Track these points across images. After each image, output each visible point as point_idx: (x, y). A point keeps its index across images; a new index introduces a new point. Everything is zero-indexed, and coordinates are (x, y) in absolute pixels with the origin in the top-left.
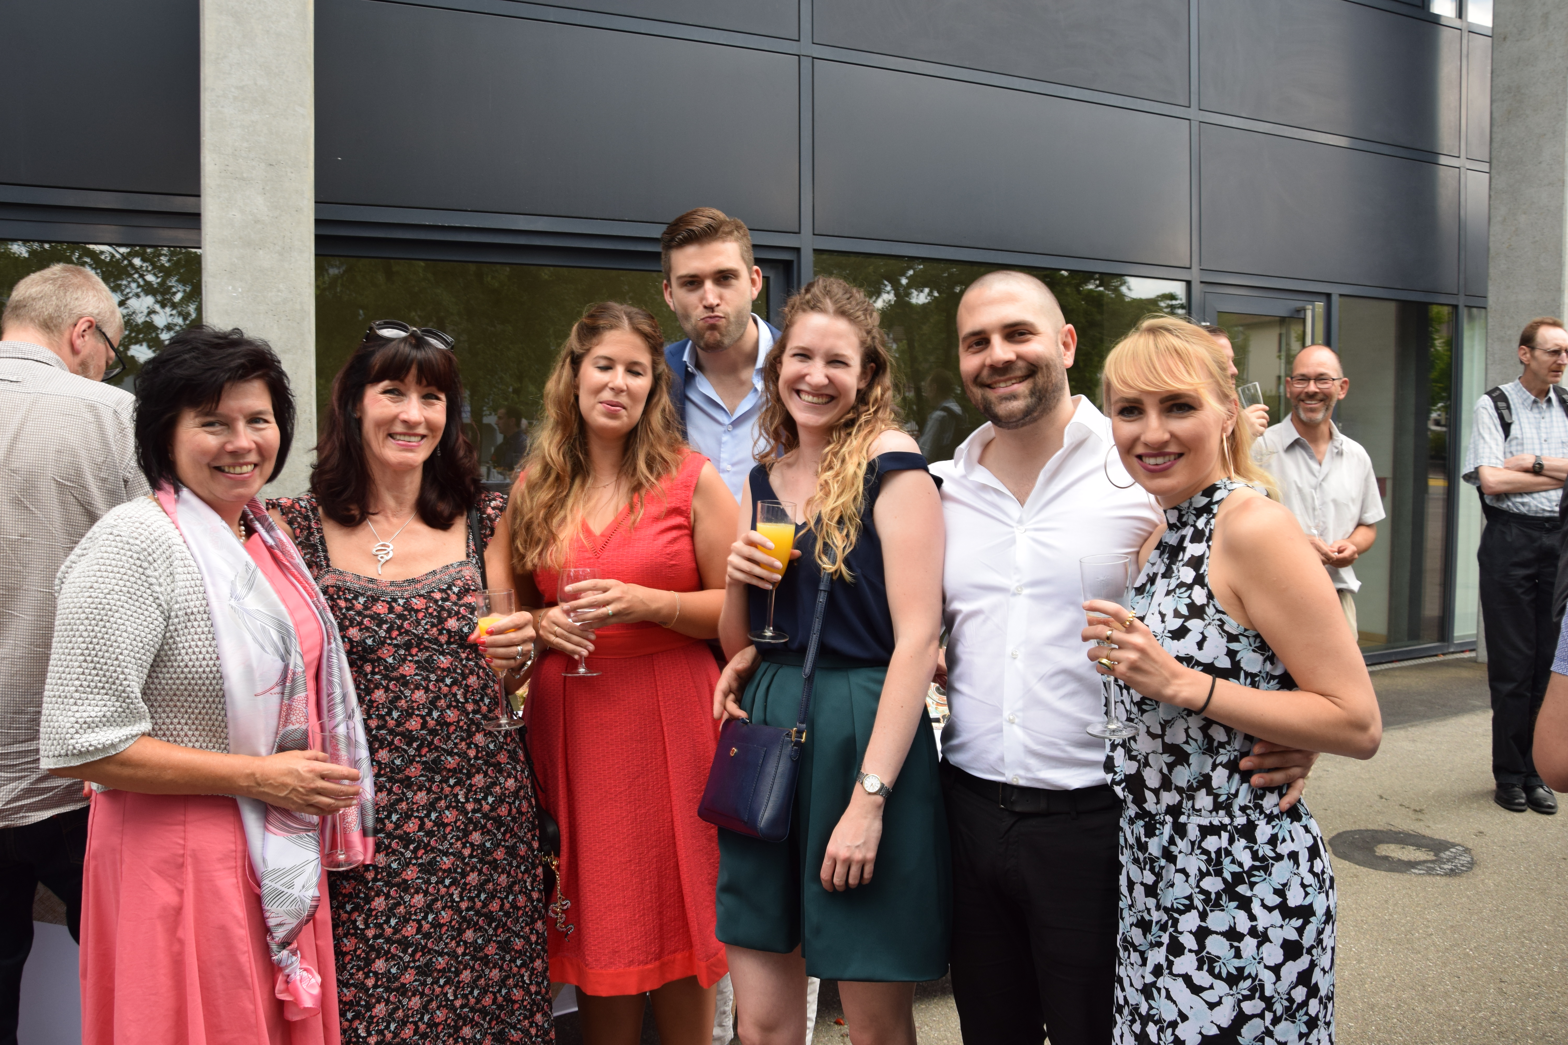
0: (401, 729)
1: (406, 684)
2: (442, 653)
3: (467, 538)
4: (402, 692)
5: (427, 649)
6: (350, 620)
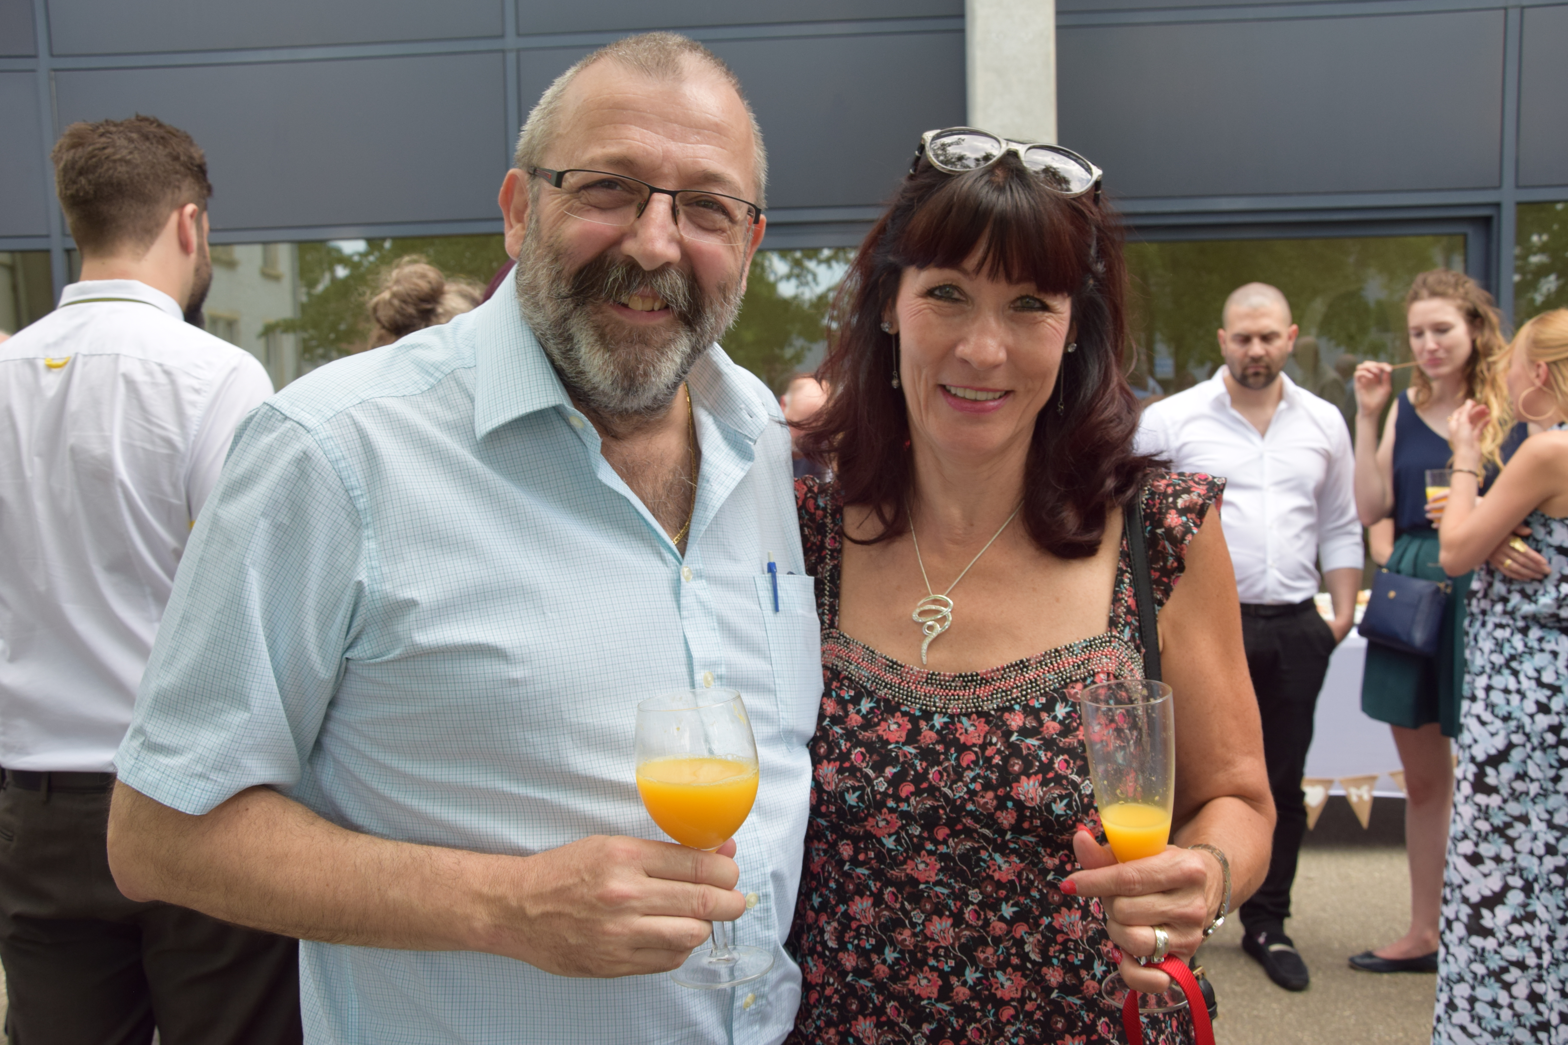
2: (1002, 849)
3: (1118, 582)
4: (906, 913)
5: (969, 833)
6: (829, 744)
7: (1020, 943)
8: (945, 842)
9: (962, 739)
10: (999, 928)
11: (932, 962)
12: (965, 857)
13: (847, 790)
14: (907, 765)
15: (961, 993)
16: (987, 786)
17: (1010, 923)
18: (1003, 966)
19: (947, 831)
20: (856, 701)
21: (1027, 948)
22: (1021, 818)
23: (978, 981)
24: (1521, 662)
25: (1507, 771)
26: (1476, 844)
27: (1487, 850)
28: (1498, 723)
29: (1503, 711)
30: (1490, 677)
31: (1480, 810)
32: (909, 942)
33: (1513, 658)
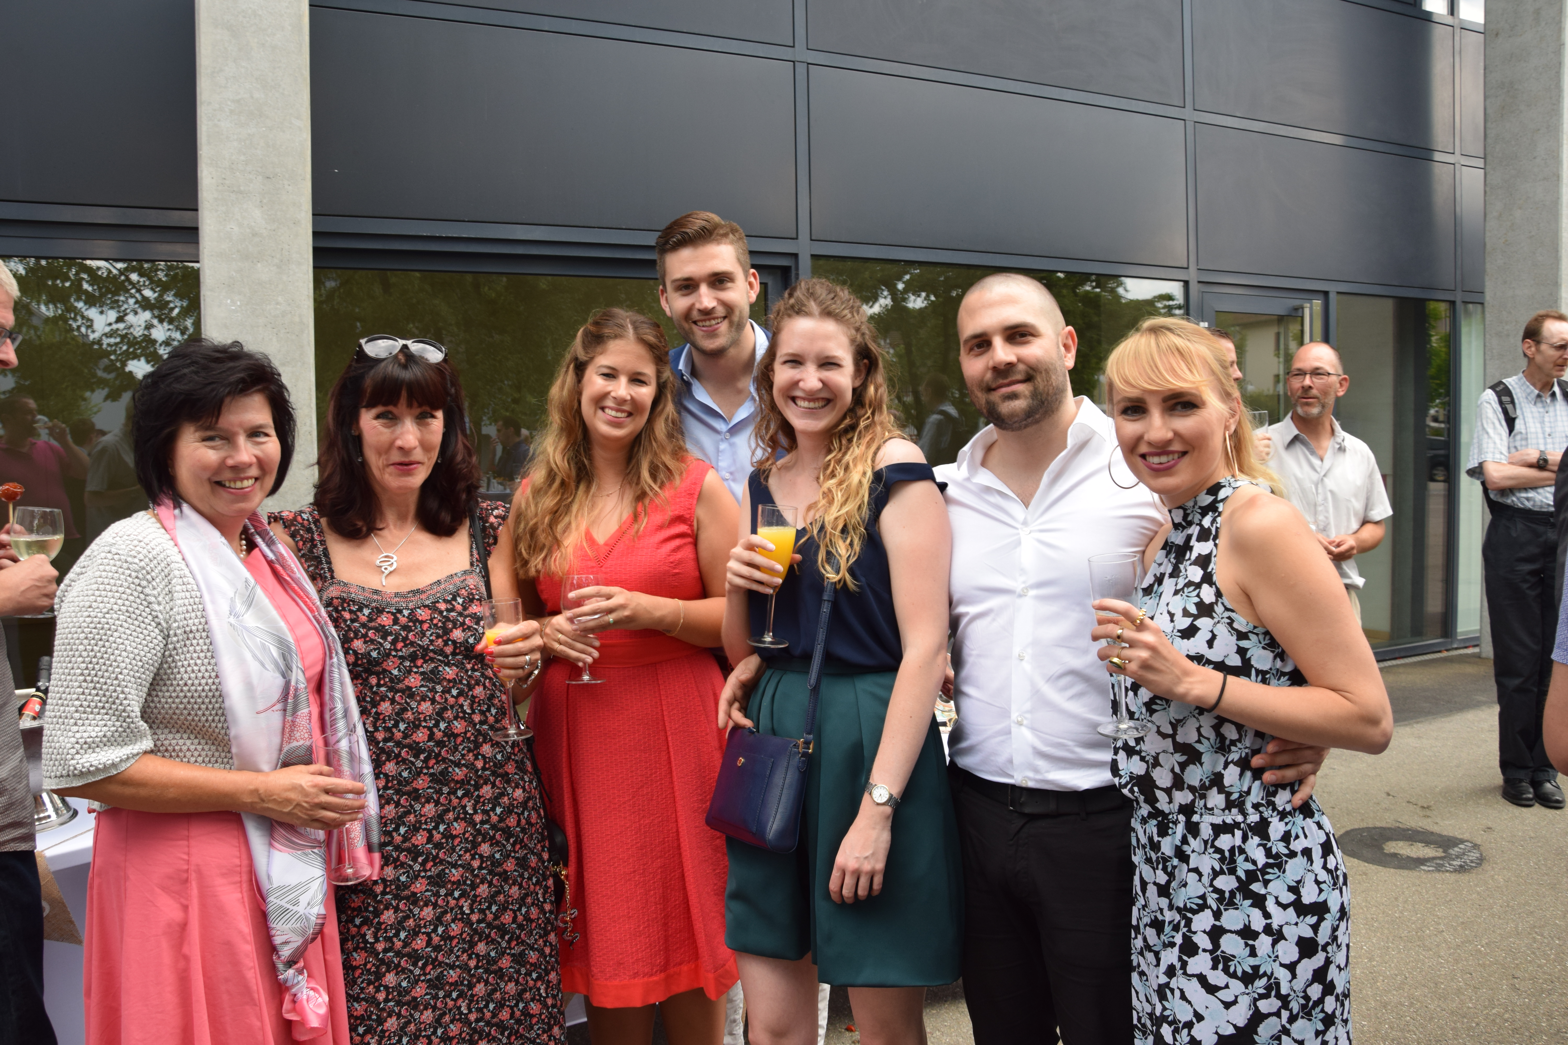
0: (408, 741)
1: (412, 696)
2: (448, 664)
4: (408, 704)
5: (432, 660)
7: (462, 706)
8: (422, 666)
9: (420, 618)
10: (452, 701)
11: (424, 724)
12: (432, 672)
13: (371, 650)
14: (397, 635)
15: (438, 735)
16: (438, 636)
17: (456, 697)
18: (456, 718)
19: (422, 661)
20: (360, 609)
21: (465, 708)
22: (455, 648)
23: (446, 727)
32: (411, 717)
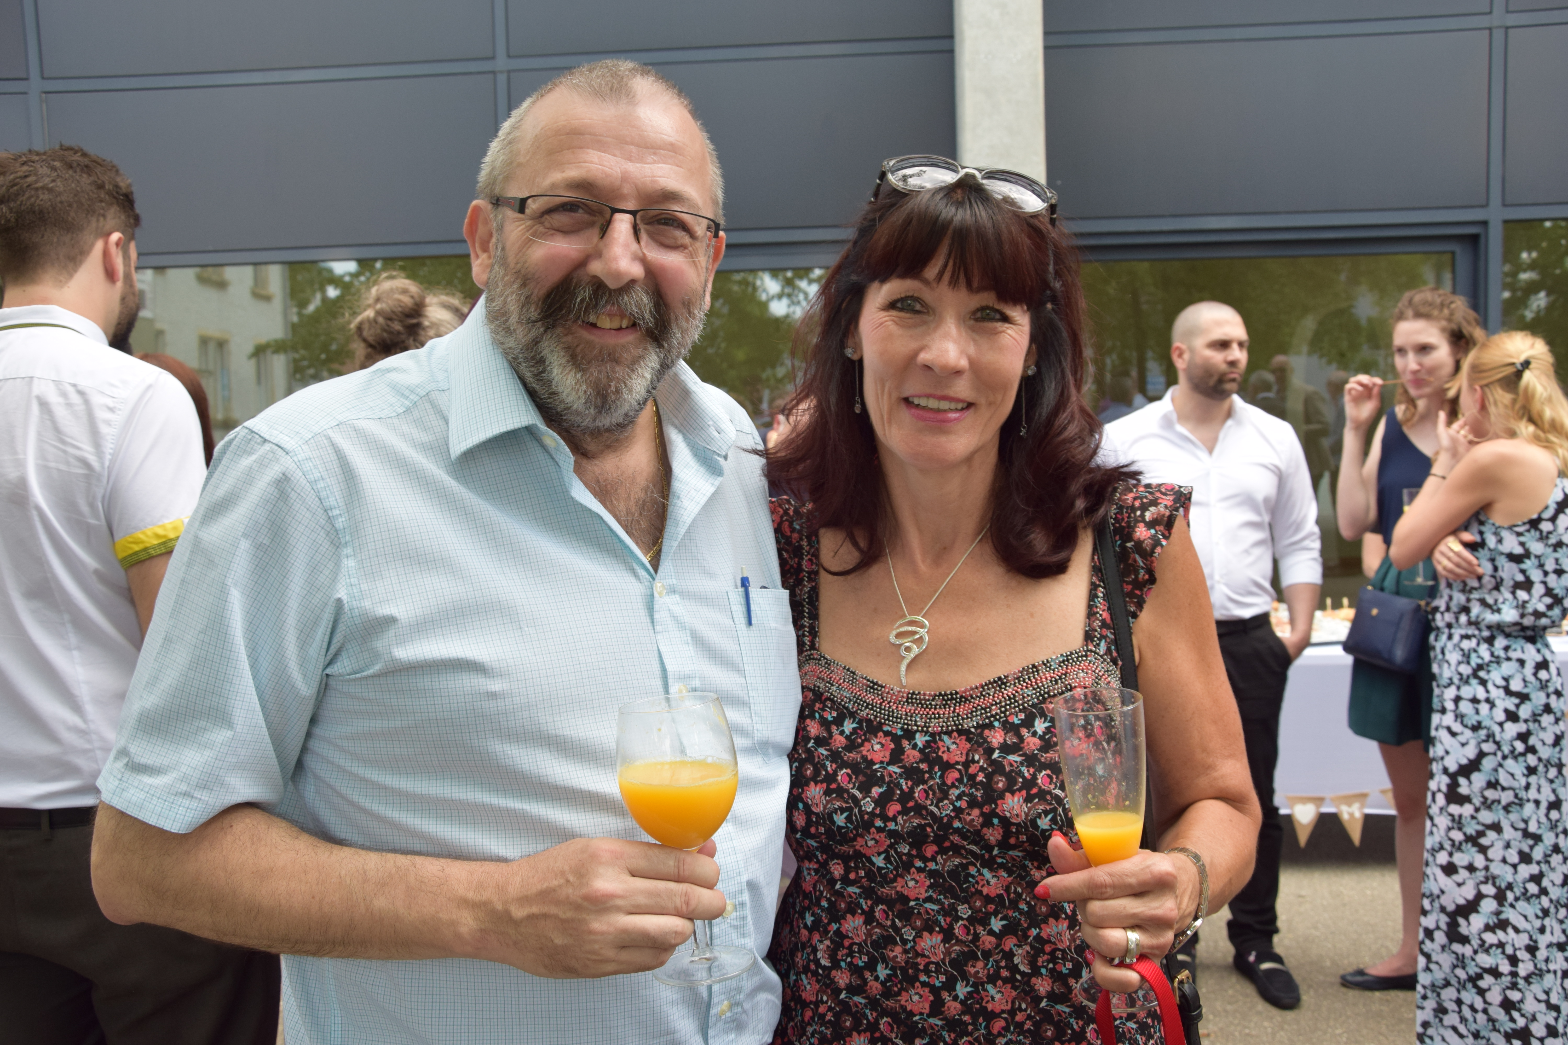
1: (907, 915)
2: (990, 864)
3: (1092, 596)
4: (897, 930)
5: (957, 850)
6: (815, 766)
7: (1009, 956)
8: (933, 859)
9: (945, 757)
10: (988, 941)
11: (923, 978)
12: (954, 874)
13: (835, 811)
14: (893, 785)
15: (953, 1007)
16: (973, 803)
17: (1000, 936)
18: (993, 979)
19: (935, 848)
20: (839, 721)
21: (1017, 960)
22: (1007, 834)
23: (971, 994)
24: (1489, 672)
25: (1479, 779)
26: (1451, 854)
27: (1460, 859)
28: (1468, 733)
29: (1472, 720)
30: (1458, 688)
31: (1453, 820)
32: (901, 959)
33: (1480, 667)
